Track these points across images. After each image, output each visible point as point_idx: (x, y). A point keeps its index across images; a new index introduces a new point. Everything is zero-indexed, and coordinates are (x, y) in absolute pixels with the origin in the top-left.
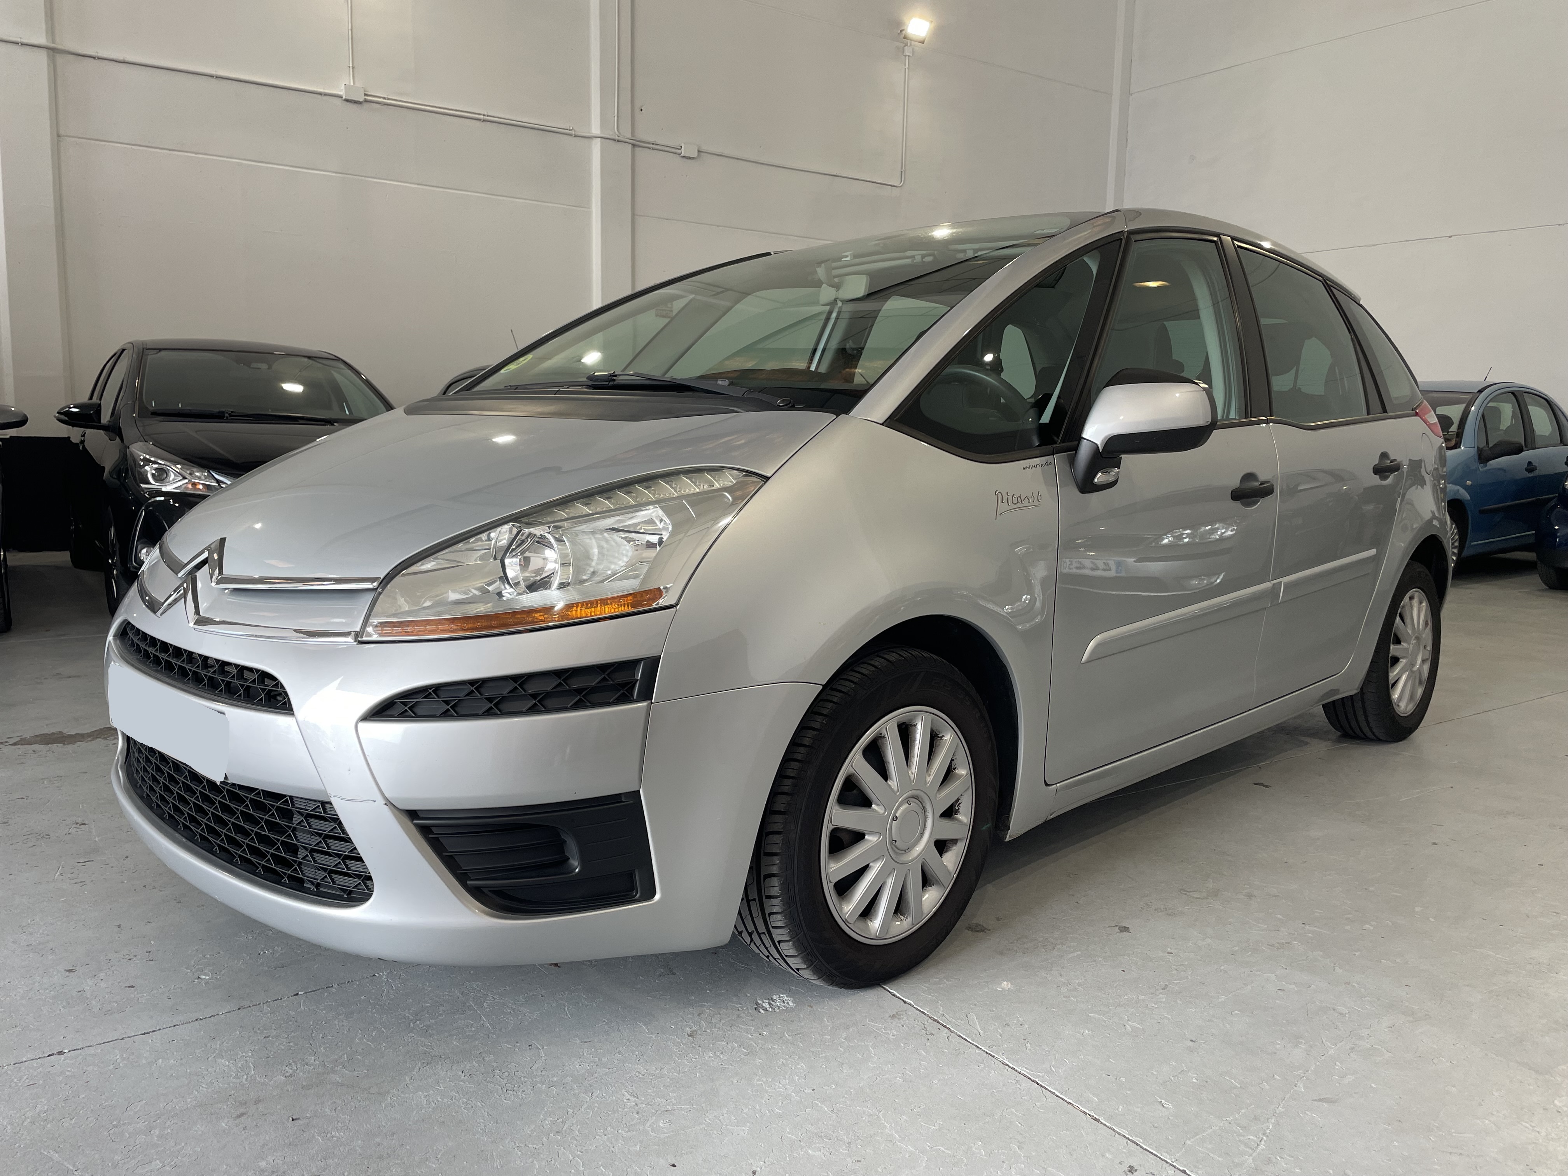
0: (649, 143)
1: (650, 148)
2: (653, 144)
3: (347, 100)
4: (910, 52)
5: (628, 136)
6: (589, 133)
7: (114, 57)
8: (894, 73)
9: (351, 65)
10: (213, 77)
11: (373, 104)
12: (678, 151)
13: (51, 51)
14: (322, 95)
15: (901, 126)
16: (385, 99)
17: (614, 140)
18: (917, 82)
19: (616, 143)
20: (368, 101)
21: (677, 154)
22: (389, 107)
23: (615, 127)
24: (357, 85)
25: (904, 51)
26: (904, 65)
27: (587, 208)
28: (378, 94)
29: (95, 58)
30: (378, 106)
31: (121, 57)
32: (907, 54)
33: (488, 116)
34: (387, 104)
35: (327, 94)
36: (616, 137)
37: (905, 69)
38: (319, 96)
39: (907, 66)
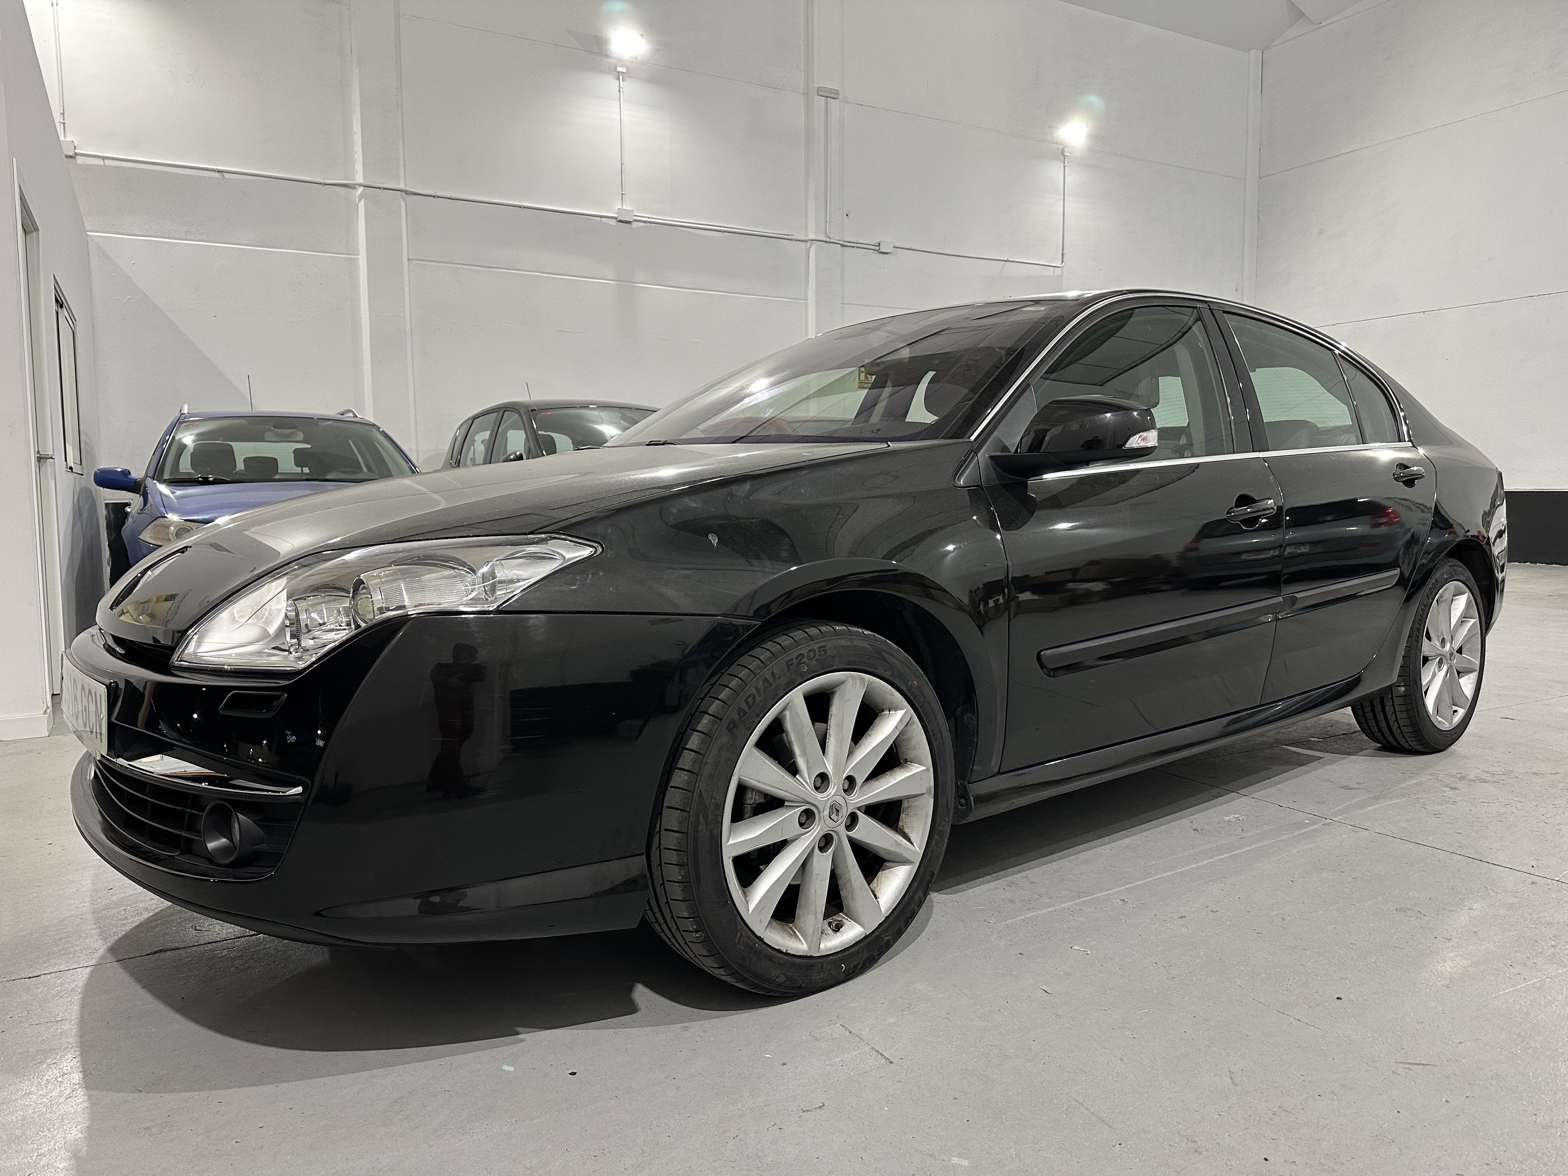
0: (853, 243)
1: (854, 247)
2: (858, 243)
3: (621, 221)
4: (1068, 153)
5: (839, 238)
6: (806, 236)
7: (449, 195)
8: (1054, 171)
9: (623, 193)
10: (521, 207)
11: (640, 223)
12: (877, 248)
13: (404, 193)
14: (601, 217)
15: (1062, 218)
16: (649, 218)
17: (827, 242)
18: (1074, 178)
19: (829, 244)
20: (635, 220)
21: (877, 251)
22: (652, 224)
23: (827, 231)
24: (629, 208)
25: (1063, 152)
26: (1063, 164)
27: (804, 300)
28: (645, 215)
29: (434, 197)
30: (643, 224)
31: (454, 195)
32: (1066, 154)
33: (727, 228)
34: (650, 223)
35: (605, 217)
36: (828, 240)
37: (1064, 167)
38: (599, 219)
39: (1066, 164)
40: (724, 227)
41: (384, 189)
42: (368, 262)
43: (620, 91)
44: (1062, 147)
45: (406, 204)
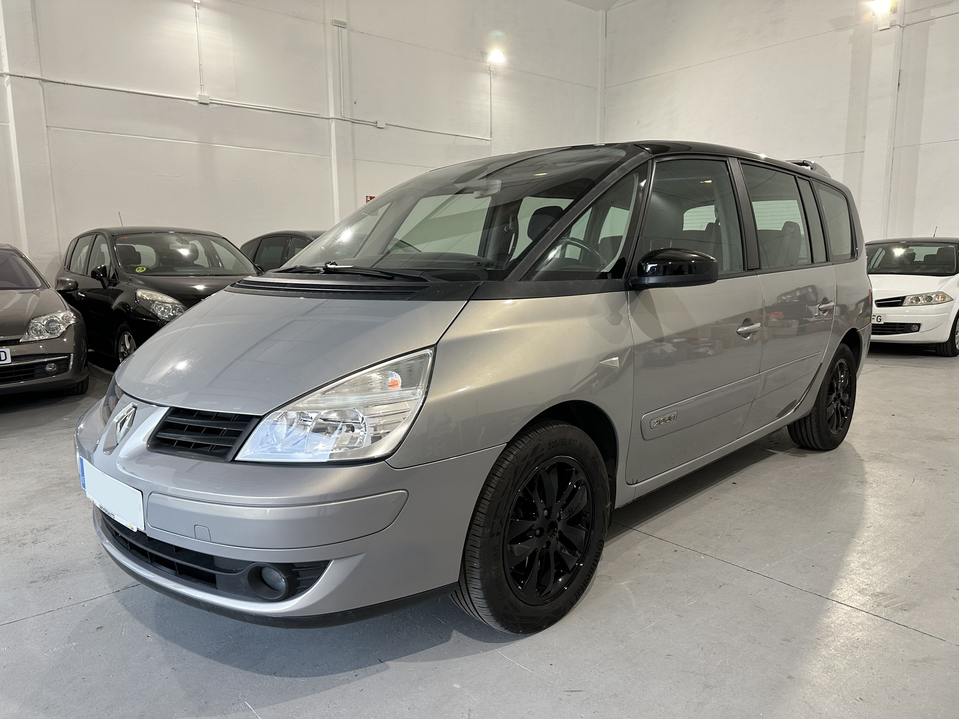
0: (360, 121)
1: (360, 123)
2: (362, 121)
3: (201, 103)
4: (493, 69)
5: (350, 118)
6: (328, 116)
7: (75, 83)
8: (485, 80)
9: (202, 84)
10: (128, 92)
11: (214, 105)
12: (375, 124)
13: (41, 81)
14: (186, 100)
15: (490, 108)
16: (220, 101)
17: (342, 120)
18: (497, 84)
19: (343, 121)
20: (211, 103)
21: (376, 126)
22: (223, 106)
23: (342, 113)
24: (206, 94)
25: (489, 68)
26: (490, 76)
27: (329, 156)
28: (217, 99)
29: (64, 84)
30: (217, 106)
31: (79, 83)
32: (491, 70)
33: (275, 109)
34: (222, 104)
35: (189, 100)
36: (343, 118)
37: (491, 78)
38: (186, 101)
39: (492, 76)
40: (273, 108)
41: (25, 77)
42: (16, 128)
43: (196, 16)
44: (489, 65)
45: (43, 89)
